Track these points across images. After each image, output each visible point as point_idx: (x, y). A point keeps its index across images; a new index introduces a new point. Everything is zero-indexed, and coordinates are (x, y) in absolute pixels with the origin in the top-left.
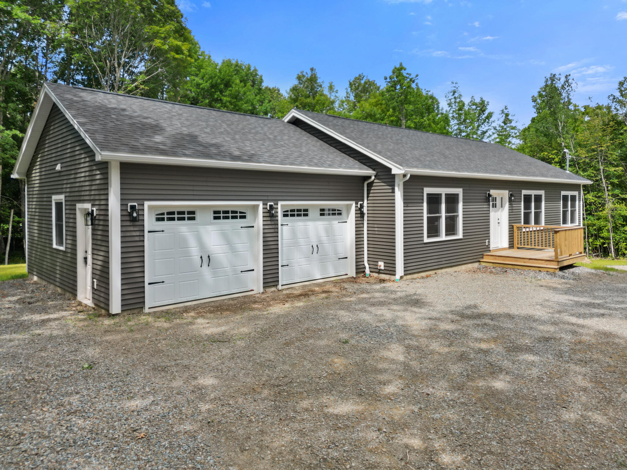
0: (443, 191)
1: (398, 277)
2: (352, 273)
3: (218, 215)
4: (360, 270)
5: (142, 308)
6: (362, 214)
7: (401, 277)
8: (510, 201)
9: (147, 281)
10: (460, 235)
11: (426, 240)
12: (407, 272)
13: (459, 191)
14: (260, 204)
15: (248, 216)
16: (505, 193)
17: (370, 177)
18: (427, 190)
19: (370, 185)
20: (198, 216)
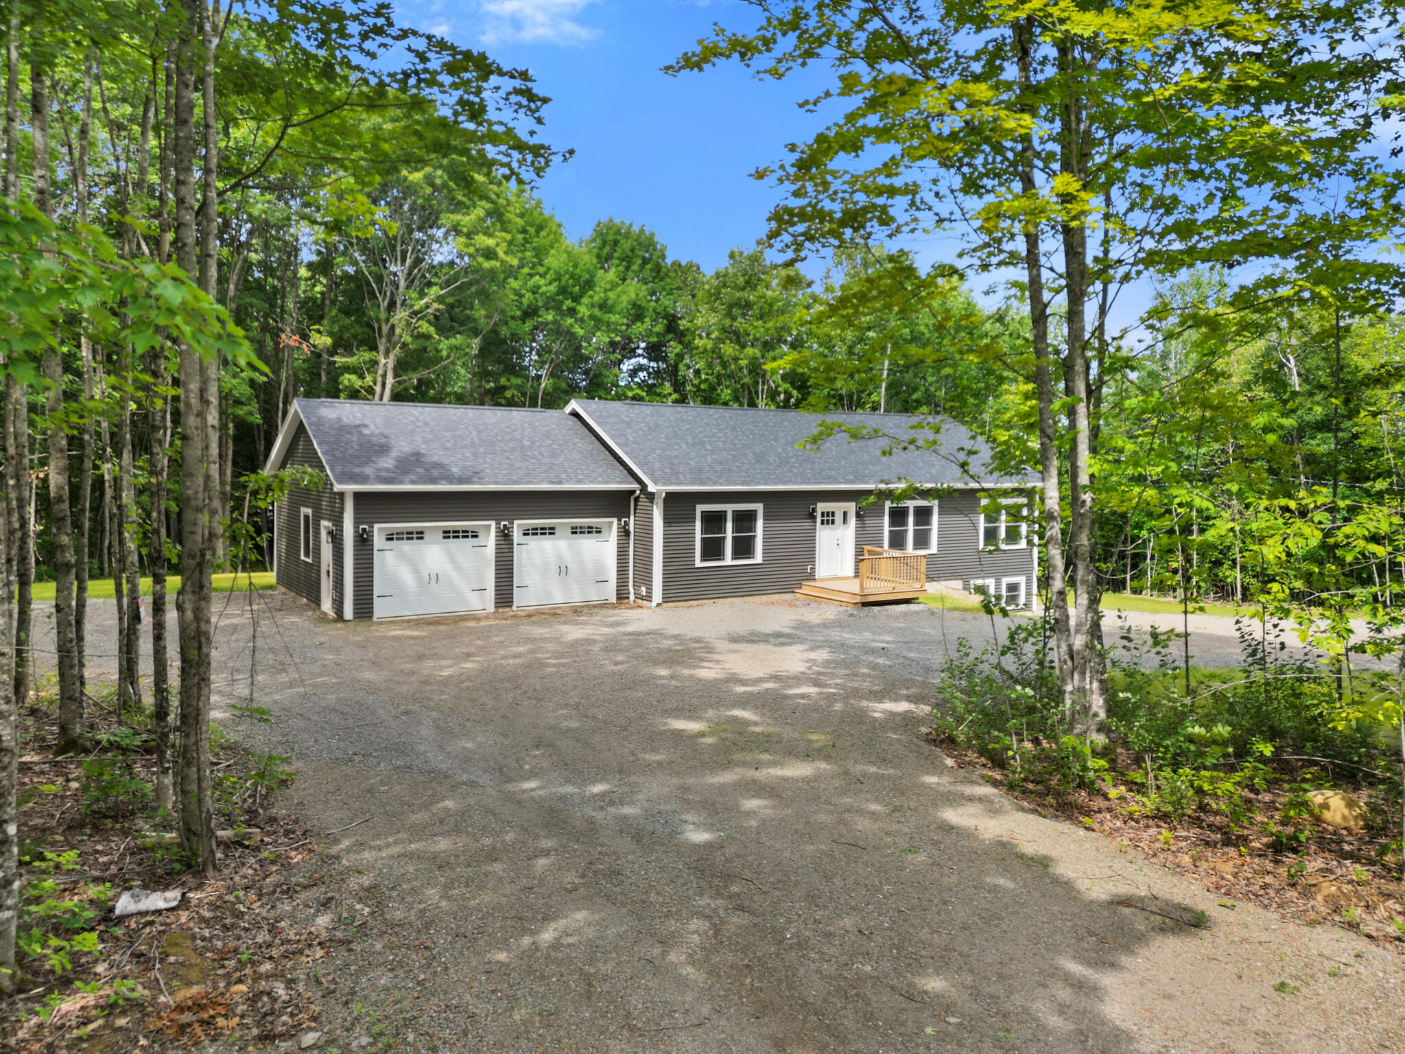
0: (730, 508)
1: (654, 604)
2: (613, 599)
3: (447, 534)
4: (622, 595)
5: (371, 617)
6: (627, 533)
7: (658, 605)
8: (858, 515)
9: (376, 593)
10: (759, 558)
11: (698, 563)
12: (667, 598)
13: (759, 507)
14: (493, 523)
15: (480, 535)
16: (851, 507)
17: (634, 492)
18: (700, 508)
19: (637, 500)
20: (426, 536)
